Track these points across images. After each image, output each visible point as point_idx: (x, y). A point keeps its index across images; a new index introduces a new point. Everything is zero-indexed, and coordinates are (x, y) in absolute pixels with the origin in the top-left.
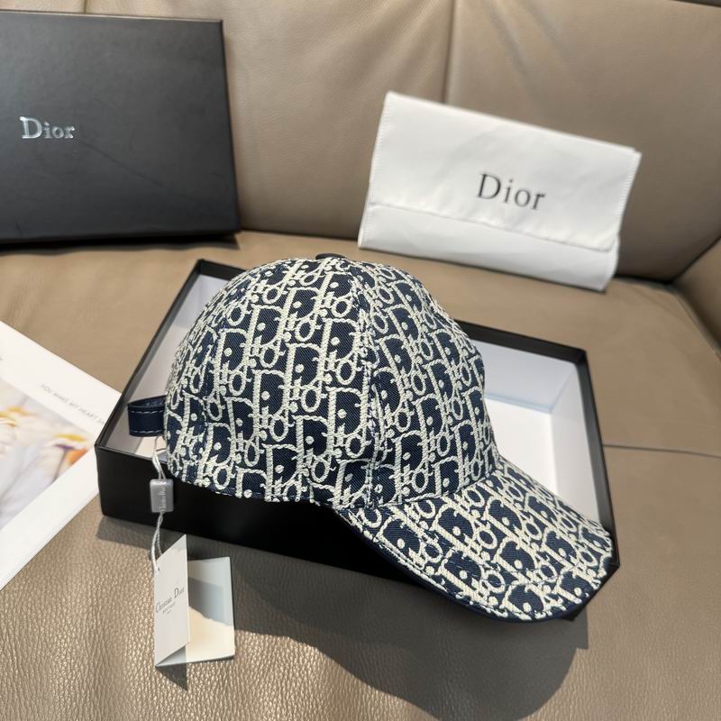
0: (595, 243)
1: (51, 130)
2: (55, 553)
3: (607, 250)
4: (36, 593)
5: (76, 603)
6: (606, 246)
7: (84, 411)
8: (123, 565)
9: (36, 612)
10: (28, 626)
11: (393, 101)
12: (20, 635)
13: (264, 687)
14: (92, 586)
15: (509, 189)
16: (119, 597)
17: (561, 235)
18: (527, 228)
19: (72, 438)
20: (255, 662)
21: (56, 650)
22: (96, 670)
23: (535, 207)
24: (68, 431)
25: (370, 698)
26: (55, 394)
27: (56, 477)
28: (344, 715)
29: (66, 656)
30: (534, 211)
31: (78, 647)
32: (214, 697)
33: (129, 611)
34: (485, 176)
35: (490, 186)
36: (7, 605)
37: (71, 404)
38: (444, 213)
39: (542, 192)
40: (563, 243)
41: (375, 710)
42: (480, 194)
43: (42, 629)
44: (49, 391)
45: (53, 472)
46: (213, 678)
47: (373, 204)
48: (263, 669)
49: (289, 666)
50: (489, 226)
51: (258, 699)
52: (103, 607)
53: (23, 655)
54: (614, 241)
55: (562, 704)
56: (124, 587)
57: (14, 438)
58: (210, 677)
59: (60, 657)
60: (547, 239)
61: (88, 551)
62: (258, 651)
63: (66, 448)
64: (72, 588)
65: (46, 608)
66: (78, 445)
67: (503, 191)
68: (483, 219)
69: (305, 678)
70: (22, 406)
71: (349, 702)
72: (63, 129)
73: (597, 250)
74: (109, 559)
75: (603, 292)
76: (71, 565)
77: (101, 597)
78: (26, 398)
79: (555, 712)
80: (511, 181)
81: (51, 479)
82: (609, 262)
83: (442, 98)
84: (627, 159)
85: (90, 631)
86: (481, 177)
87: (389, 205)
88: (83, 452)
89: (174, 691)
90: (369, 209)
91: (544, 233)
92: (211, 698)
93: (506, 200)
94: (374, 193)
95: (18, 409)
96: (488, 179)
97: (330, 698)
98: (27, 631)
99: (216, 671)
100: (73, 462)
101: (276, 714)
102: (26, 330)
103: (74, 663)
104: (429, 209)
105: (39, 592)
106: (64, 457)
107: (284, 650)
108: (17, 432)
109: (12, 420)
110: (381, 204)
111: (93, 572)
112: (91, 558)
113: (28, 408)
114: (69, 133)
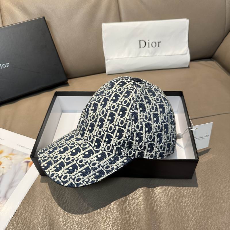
0: (181, 52)
1: (2, 66)
2: (30, 195)
3: (186, 54)
4: (27, 208)
5: (39, 208)
6: (185, 52)
9: (28, 214)
10: (27, 218)
11: (105, 26)
12: (25, 221)
13: (100, 221)
15: (149, 43)
16: (51, 203)
17: (170, 53)
18: (158, 54)
19: (29, 158)
20: (96, 214)
21: (36, 224)
22: (49, 227)
23: (159, 46)
24: (27, 157)
25: (133, 217)
26: (22, 146)
27: (26, 172)
28: (126, 224)
29: (39, 225)
30: (159, 48)
31: (43, 221)
32: (86, 227)
33: (55, 207)
34: (140, 41)
35: (142, 44)
36: (20, 213)
37: (27, 148)
38: (130, 56)
39: (160, 41)
40: (171, 55)
41: (136, 220)
42: (140, 47)
43: (31, 218)
44: (19, 146)
45: (25, 170)
46: (84, 222)
47: (107, 60)
48: (99, 215)
49: (106, 212)
50: (146, 56)
51: (99, 225)
52: (47, 207)
53: (27, 227)
54: (187, 51)
55: (195, 205)
57: (12, 163)
58: (83, 221)
59: (38, 225)
60: (165, 56)
61: (40, 192)
63: (28, 162)
64: (37, 204)
65: (31, 212)
67: (147, 44)
68: (143, 55)
69: (112, 216)
70: (13, 152)
71: (127, 220)
72: (5, 64)
73: (183, 55)
74: (46, 193)
75: (189, 67)
76: (36, 197)
77: (46, 205)
78: (13, 150)
79: (193, 208)
80: (149, 40)
81: (25, 173)
82: (188, 57)
83: (120, 20)
84: (185, 22)
85: (45, 216)
86: (139, 42)
87: (112, 59)
89: (73, 228)
90: (106, 62)
91: (164, 54)
92: (85, 228)
93: (149, 47)
94: (106, 57)
95: (12, 154)
96: (141, 41)
97: (121, 219)
98: (27, 220)
99: (85, 219)
100: (30, 166)
101: (105, 228)
102: (9, 129)
103: (43, 226)
104: (125, 57)
105: (28, 207)
106: (27, 165)
108: (13, 161)
109: (10, 157)
110: (109, 59)
111: (42, 198)
112: (41, 194)
113: (14, 153)
114: (7, 65)
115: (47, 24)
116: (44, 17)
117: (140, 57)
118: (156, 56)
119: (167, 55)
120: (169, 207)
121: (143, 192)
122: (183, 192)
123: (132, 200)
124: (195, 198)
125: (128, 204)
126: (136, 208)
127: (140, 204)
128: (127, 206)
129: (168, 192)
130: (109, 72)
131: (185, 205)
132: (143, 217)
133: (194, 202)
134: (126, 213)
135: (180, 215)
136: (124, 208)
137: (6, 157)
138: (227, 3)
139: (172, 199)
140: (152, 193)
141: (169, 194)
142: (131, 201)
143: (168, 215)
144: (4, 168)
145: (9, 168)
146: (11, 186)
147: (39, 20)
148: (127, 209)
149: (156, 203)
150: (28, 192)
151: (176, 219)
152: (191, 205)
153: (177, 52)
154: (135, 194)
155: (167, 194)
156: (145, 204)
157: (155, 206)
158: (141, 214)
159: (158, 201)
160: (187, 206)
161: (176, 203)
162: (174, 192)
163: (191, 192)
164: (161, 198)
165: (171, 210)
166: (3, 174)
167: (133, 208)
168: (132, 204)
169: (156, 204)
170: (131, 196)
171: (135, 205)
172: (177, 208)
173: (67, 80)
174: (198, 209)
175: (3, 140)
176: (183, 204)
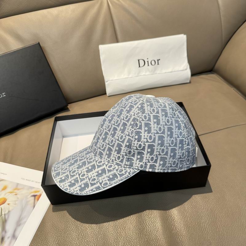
0: (181, 68)
2: (41, 231)
3: (186, 69)
6: (185, 68)
7: (37, 182)
8: (63, 227)
11: (102, 48)
14: (55, 237)
15: (148, 61)
16: (65, 238)
17: (170, 70)
18: (158, 72)
19: (36, 192)
23: (158, 64)
24: (33, 190)
25: (153, 243)
26: (26, 180)
27: (34, 207)
30: (158, 65)
34: (139, 60)
35: (142, 63)
37: (32, 181)
38: (130, 76)
39: (159, 59)
40: (171, 72)
42: (139, 67)
44: (24, 179)
45: (33, 205)
47: (107, 81)
50: (146, 75)
52: (61, 243)
54: (187, 66)
55: (215, 224)
56: (66, 234)
57: (18, 198)
60: (166, 73)
62: (113, 241)
63: (35, 196)
64: (49, 240)
66: (38, 194)
67: (146, 63)
68: (144, 74)
70: (17, 187)
72: (1, 94)
73: (183, 70)
75: (190, 82)
76: (47, 233)
77: (59, 240)
78: (18, 184)
79: (213, 228)
80: (148, 59)
82: (188, 73)
84: (182, 38)
86: (138, 61)
87: (112, 80)
88: (40, 195)
90: (106, 83)
91: (164, 71)
93: (148, 65)
94: (106, 79)
95: (16, 189)
96: (140, 61)
100: (38, 200)
102: (11, 162)
104: (125, 77)
106: (35, 199)
107: (121, 237)
108: (18, 196)
109: (15, 193)
110: (109, 81)
111: (54, 233)
112: (53, 229)
113: (19, 187)
114: (4, 95)
115: (43, 50)
116: (39, 43)
117: (141, 76)
118: (156, 74)
119: (167, 72)
120: (189, 229)
121: (160, 216)
122: (201, 211)
123: (150, 225)
124: (214, 216)
125: (146, 230)
126: (155, 234)
127: (159, 229)
128: (145, 233)
129: (186, 214)
130: (110, 94)
131: (205, 226)
132: (163, 242)
133: (214, 221)
134: (144, 240)
135: (201, 236)
136: (142, 236)
137: (11, 193)
138: (221, 17)
139: (191, 220)
140: (170, 216)
141: (187, 215)
142: (149, 227)
143: (189, 237)
144: (10, 204)
145: (15, 204)
146: (19, 224)
147: (34, 46)
148: (145, 236)
149: (175, 226)
150: (39, 228)
151: (197, 241)
152: (211, 225)
153: (177, 68)
154: (152, 219)
155: (185, 216)
156: (163, 229)
157: (174, 229)
158: (160, 239)
159: (177, 224)
160: (206, 226)
161: (196, 224)
162: (192, 212)
163: (210, 211)
164: (179, 221)
165: (192, 232)
166: (9, 211)
167: (152, 233)
168: (150, 230)
169: (175, 228)
170: (148, 221)
171: (153, 231)
172: (197, 229)
173: (68, 105)
174: (218, 228)
175: (6, 174)
176: (202, 224)
